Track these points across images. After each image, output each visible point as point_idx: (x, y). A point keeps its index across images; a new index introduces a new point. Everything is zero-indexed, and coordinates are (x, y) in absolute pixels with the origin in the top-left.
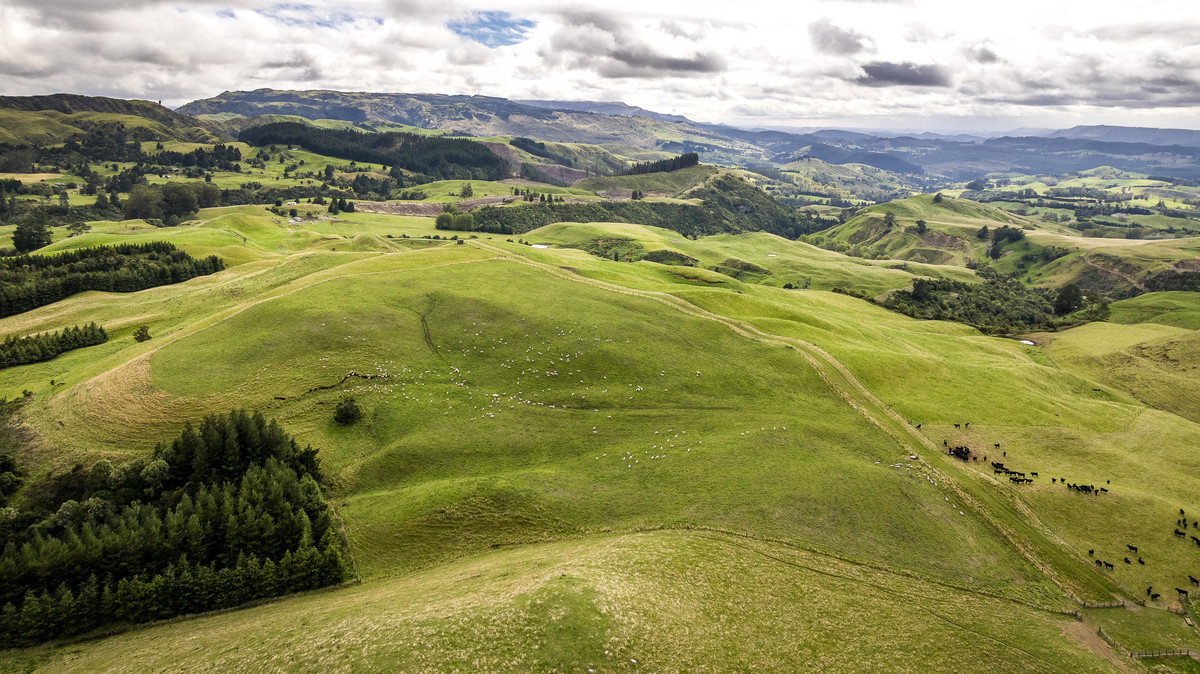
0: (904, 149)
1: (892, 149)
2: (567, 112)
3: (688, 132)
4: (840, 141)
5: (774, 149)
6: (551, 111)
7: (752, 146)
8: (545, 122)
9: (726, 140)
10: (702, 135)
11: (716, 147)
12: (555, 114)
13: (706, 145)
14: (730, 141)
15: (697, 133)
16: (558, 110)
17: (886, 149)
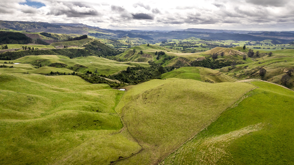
0: (150, 34)
1: (148, 34)
2: (65, 26)
3: (98, 31)
4: (136, 33)
5: (119, 35)
6: (60, 26)
7: (114, 34)
8: (58, 29)
9: (107, 33)
10: (101, 31)
11: (104, 34)
12: (61, 26)
13: (102, 34)
14: (108, 33)
15: (100, 31)
16: (62, 26)
17: (146, 34)
